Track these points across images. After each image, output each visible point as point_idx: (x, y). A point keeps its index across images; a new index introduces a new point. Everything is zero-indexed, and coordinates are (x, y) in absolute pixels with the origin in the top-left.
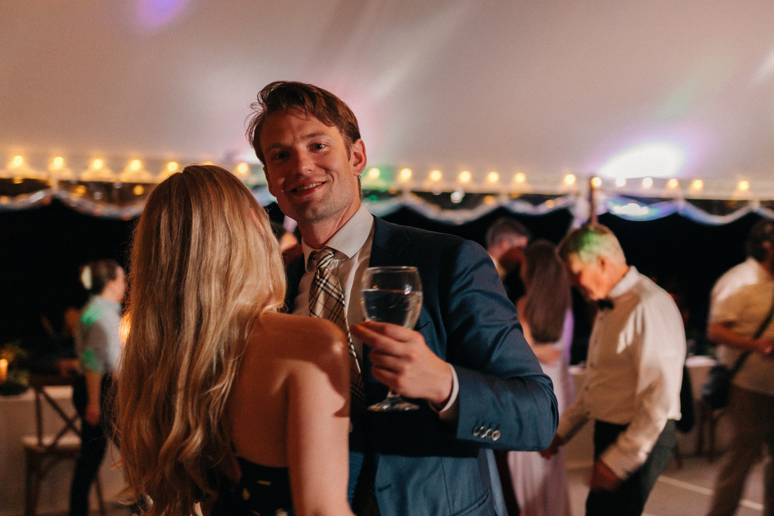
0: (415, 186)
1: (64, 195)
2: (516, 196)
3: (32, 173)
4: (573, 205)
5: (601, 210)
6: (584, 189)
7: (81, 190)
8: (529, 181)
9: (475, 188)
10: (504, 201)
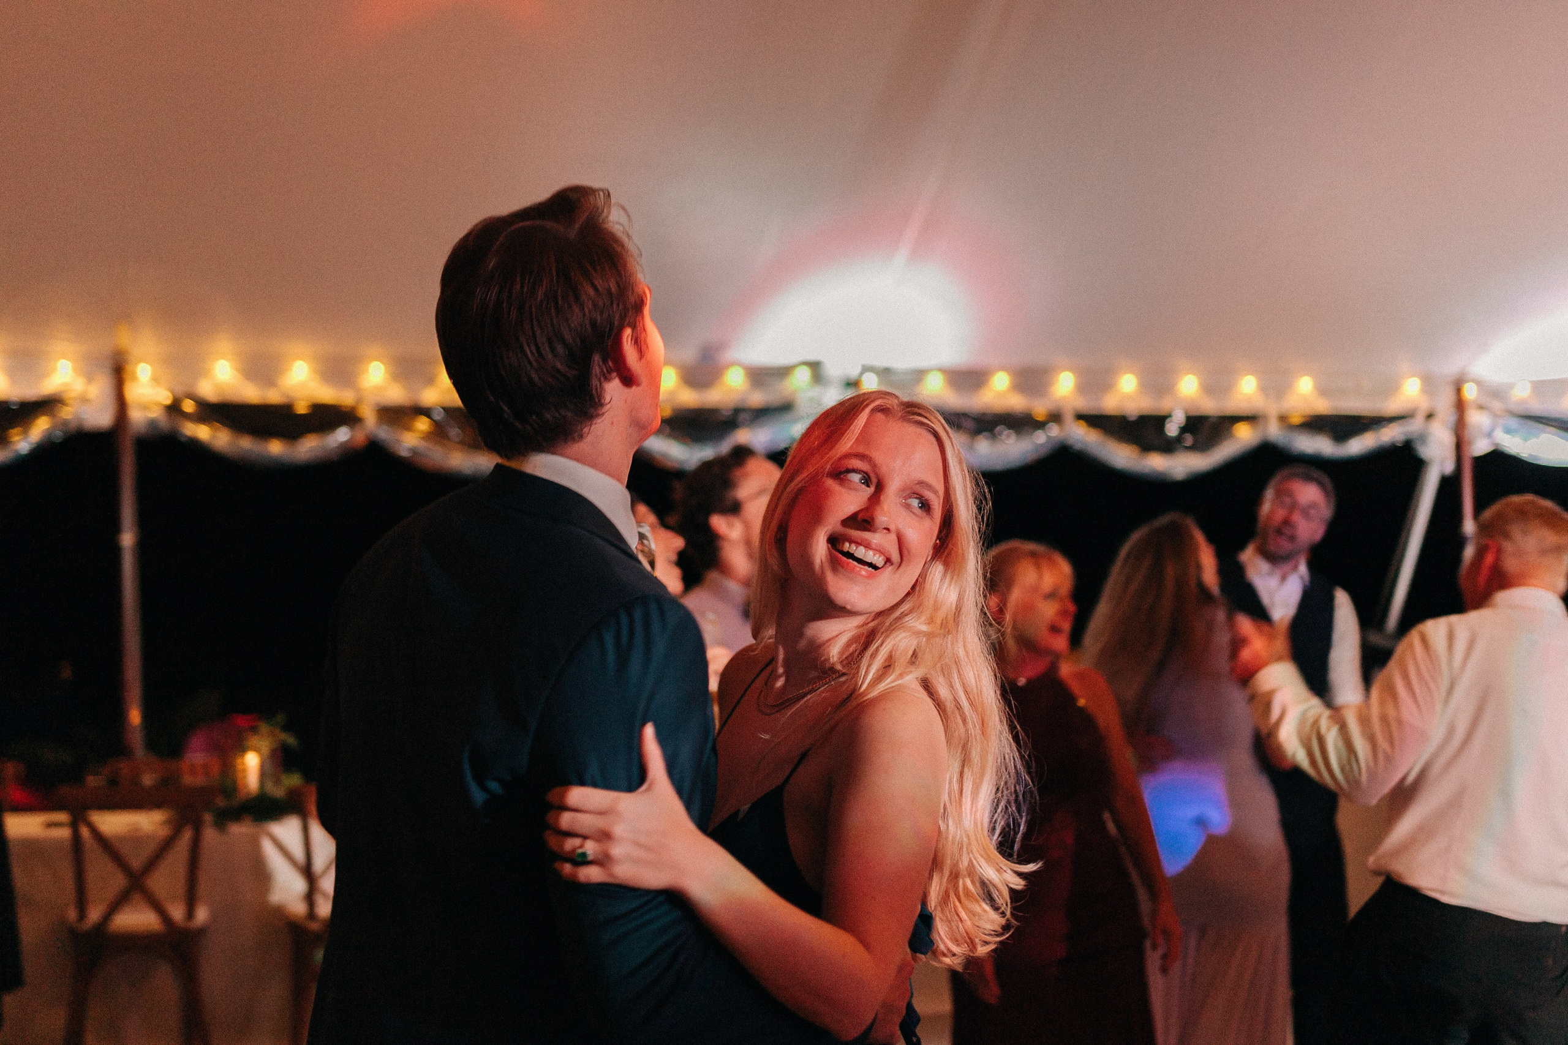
0: (1083, 404)
1: (384, 433)
2: (1296, 420)
3: (327, 394)
4: (1423, 437)
5: (1480, 447)
6: (1444, 405)
7: (422, 424)
8: (1322, 391)
9: (1210, 407)
10: (1274, 432)
